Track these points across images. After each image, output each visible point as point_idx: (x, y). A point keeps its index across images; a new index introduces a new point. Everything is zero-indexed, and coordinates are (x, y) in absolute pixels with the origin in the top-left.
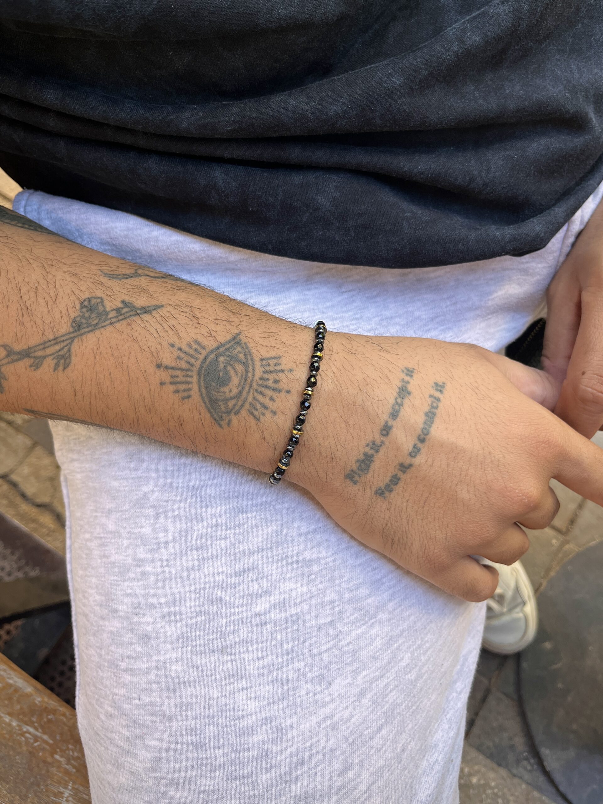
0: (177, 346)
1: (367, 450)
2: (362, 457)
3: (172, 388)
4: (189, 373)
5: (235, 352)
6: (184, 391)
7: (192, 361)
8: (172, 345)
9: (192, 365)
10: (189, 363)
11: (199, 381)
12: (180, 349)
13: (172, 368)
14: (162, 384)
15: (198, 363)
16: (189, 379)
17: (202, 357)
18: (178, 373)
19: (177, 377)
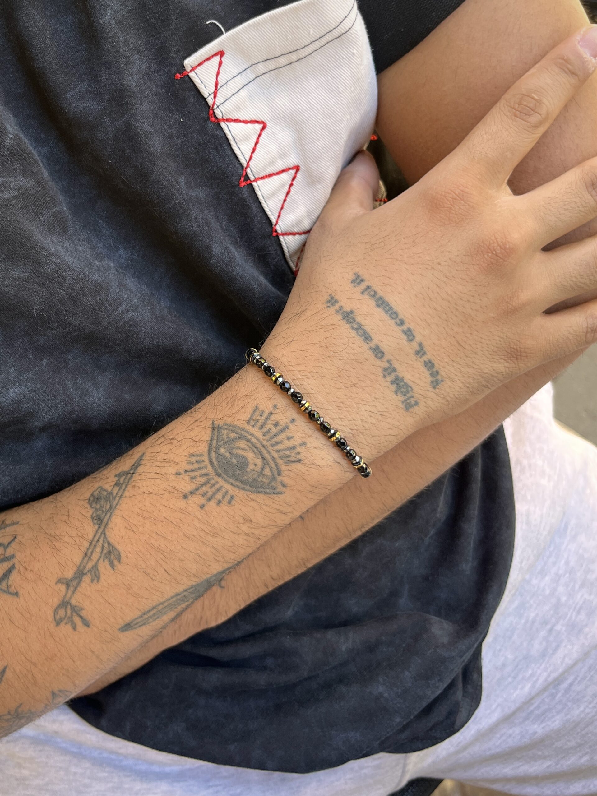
0: (182, 471)
1: (389, 379)
2: (394, 387)
3: (212, 503)
4: (212, 482)
5: (225, 437)
6: (224, 497)
7: (204, 471)
8: (178, 474)
9: (207, 475)
10: (203, 475)
11: (225, 480)
12: (186, 471)
13: (197, 489)
14: (202, 507)
15: (210, 469)
16: (217, 486)
17: (207, 462)
18: (204, 489)
19: (207, 492)
